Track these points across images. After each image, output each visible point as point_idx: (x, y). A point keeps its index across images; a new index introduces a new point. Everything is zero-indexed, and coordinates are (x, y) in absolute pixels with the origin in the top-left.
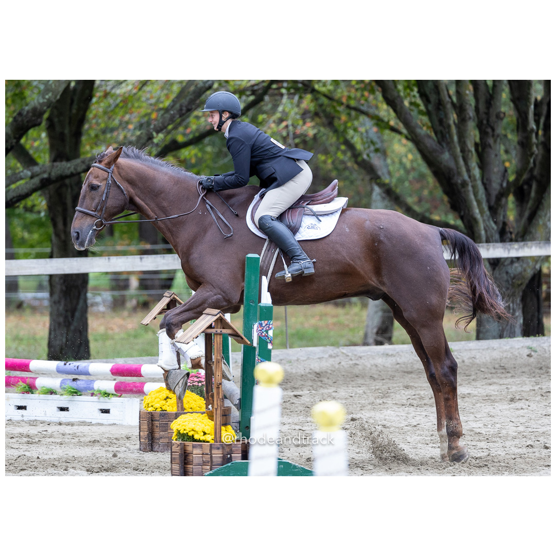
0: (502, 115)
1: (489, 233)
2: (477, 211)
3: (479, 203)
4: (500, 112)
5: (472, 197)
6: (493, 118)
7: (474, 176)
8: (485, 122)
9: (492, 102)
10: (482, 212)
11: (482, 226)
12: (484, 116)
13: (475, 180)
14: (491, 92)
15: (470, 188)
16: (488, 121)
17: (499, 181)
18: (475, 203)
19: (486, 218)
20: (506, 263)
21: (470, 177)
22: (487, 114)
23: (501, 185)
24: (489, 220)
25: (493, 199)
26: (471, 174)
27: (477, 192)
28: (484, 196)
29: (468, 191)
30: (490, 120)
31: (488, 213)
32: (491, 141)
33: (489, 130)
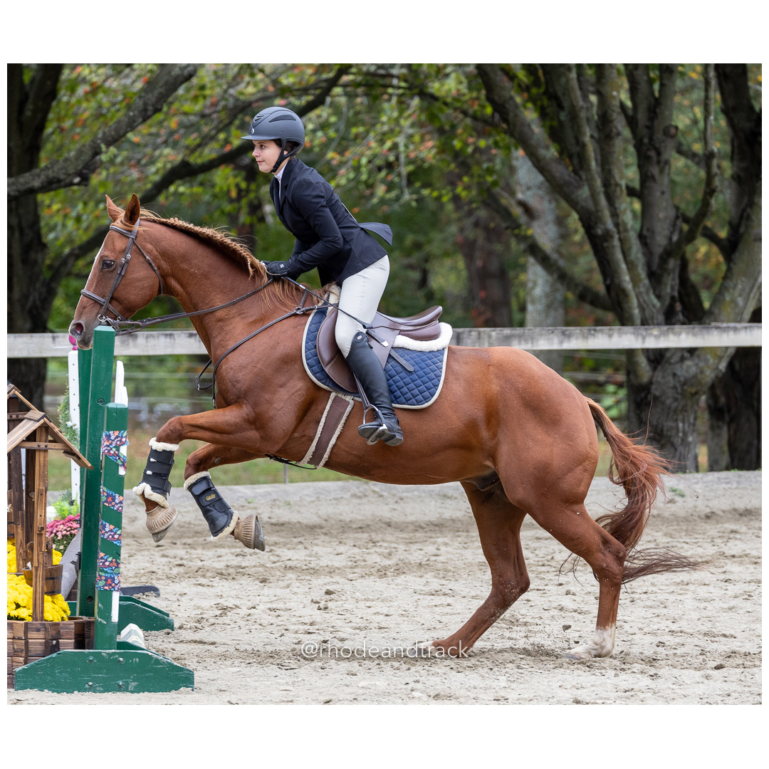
0: (673, 131)
1: (647, 312)
2: (627, 278)
3: (631, 266)
4: (671, 126)
5: (619, 256)
6: (659, 135)
7: (625, 224)
8: (646, 140)
9: (658, 110)
10: (635, 281)
11: (635, 302)
12: (645, 131)
13: (626, 230)
14: (657, 94)
15: (616, 243)
16: (651, 139)
17: (667, 233)
18: (624, 266)
19: (642, 289)
20: (673, 361)
21: (617, 225)
22: (650, 128)
23: (670, 239)
24: (647, 293)
25: (656, 260)
26: (620, 221)
27: (630, 249)
28: (640, 255)
29: (613, 247)
30: (655, 138)
31: (646, 282)
32: (655, 170)
33: (652, 153)
